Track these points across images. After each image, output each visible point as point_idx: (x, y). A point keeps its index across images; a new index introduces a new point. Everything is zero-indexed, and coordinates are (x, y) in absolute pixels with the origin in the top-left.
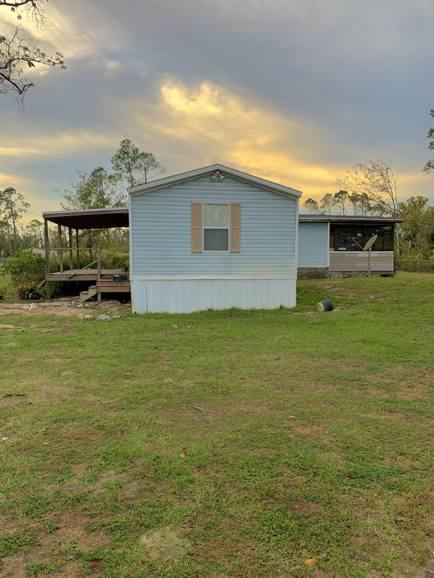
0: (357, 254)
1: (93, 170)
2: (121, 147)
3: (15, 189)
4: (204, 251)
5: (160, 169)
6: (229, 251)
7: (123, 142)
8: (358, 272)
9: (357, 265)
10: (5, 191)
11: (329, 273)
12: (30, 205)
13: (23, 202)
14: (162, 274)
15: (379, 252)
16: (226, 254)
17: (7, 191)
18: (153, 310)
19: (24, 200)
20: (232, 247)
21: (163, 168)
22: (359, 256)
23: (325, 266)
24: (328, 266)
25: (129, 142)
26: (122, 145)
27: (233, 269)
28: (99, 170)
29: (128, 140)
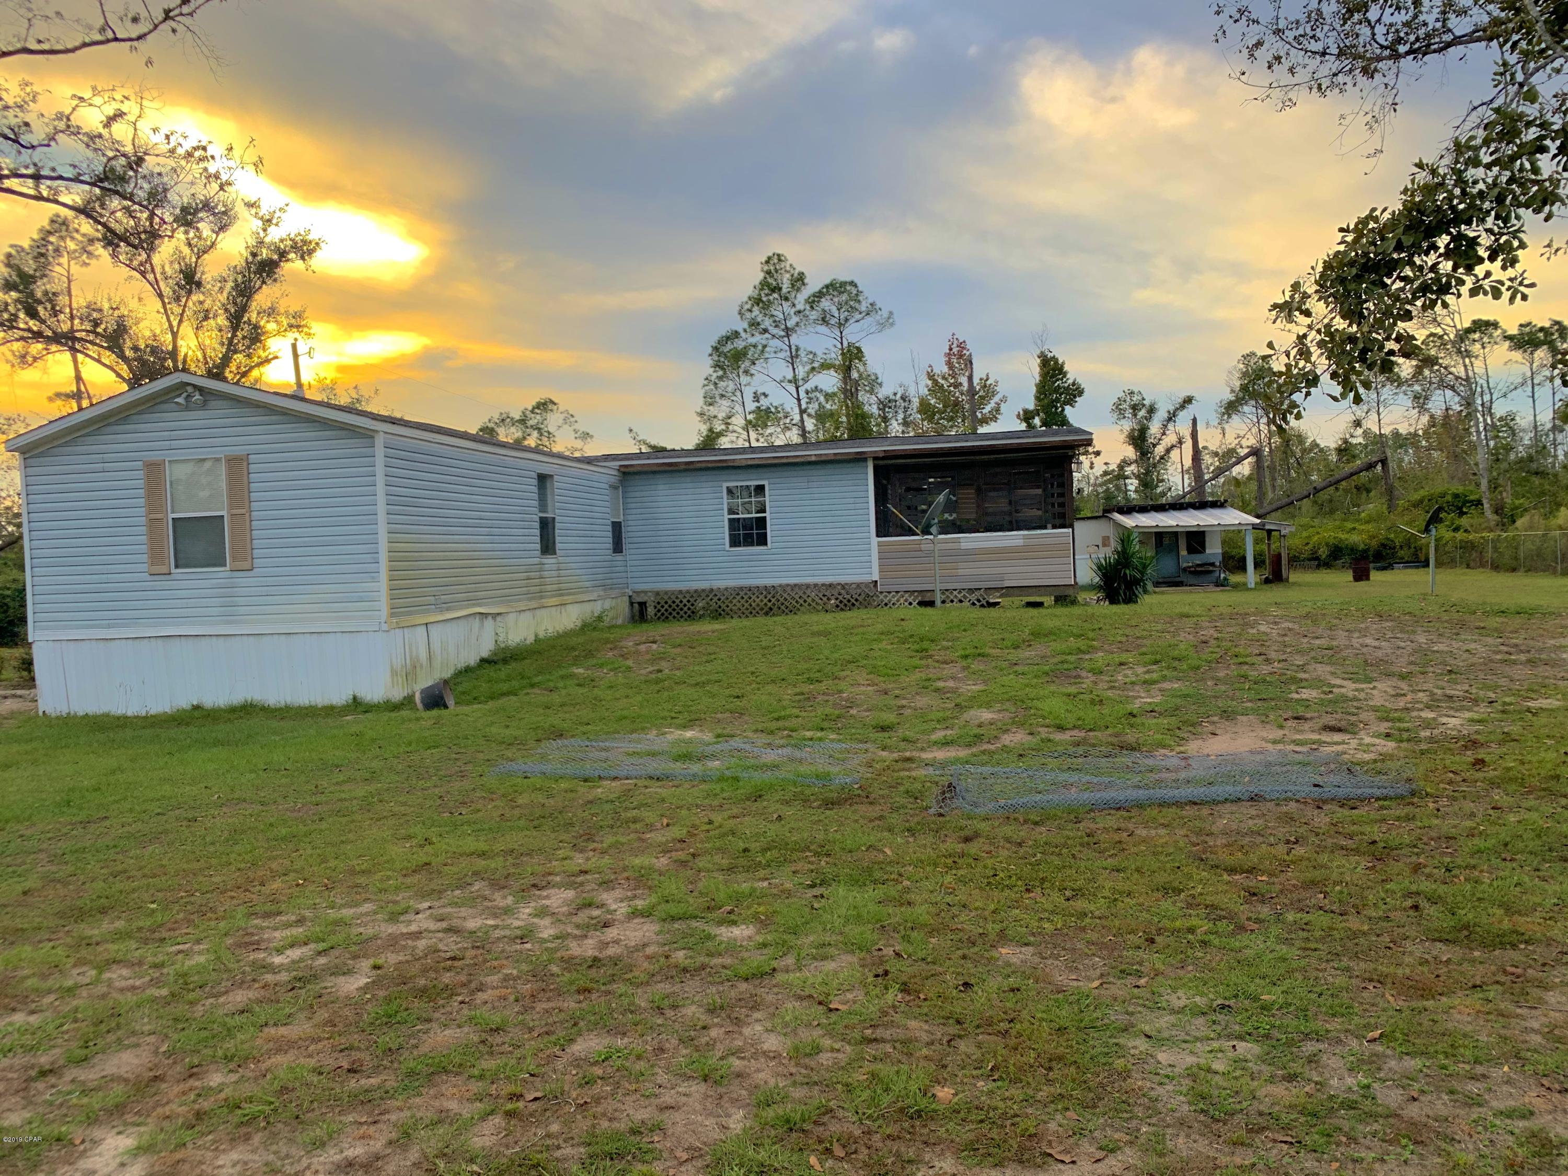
0: (958, 541)
1: (716, 338)
2: (761, 276)
3: (556, 401)
4: (173, 570)
5: (878, 317)
6: (228, 568)
7: (767, 262)
8: (964, 593)
9: (961, 572)
10: (534, 408)
11: (881, 597)
12: (592, 437)
13: (576, 431)
14: (92, 627)
15: (1026, 532)
16: (221, 575)
17: (538, 408)
18: (80, 708)
19: (576, 426)
20: (234, 559)
21: (886, 315)
22: (964, 546)
23: (867, 578)
24: (876, 577)
25: (780, 260)
26: (766, 268)
27: (242, 610)
28: (728, 338)
29: (779, 255)
